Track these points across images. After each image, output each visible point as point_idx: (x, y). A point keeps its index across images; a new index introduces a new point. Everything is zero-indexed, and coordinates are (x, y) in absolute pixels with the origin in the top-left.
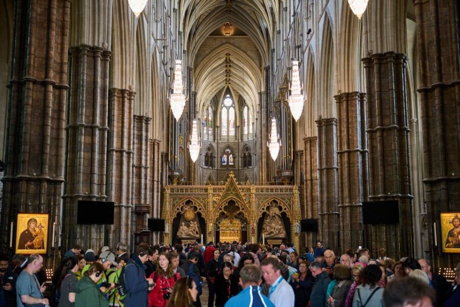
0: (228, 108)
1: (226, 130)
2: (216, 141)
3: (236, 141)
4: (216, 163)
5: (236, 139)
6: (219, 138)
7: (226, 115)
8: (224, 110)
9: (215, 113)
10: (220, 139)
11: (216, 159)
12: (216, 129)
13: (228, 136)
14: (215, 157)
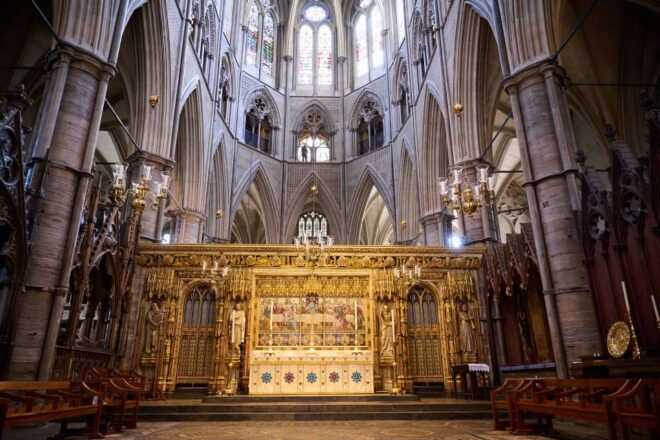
0: (315, 26)
1: (311, 73)
2: (282, 91)
3: (337, 94)
4: (280, 144)
5: (336, 88)
6: (290, 85)
7: (311, 41)
8: (305, 31)
9: (282, 29)
10: (294, 88)
11: (280, 134)
12: (284, 63)
13: (314, 85)
14: (276, 129)
